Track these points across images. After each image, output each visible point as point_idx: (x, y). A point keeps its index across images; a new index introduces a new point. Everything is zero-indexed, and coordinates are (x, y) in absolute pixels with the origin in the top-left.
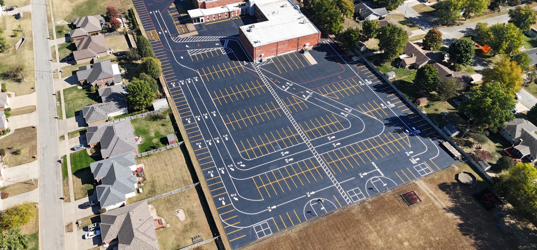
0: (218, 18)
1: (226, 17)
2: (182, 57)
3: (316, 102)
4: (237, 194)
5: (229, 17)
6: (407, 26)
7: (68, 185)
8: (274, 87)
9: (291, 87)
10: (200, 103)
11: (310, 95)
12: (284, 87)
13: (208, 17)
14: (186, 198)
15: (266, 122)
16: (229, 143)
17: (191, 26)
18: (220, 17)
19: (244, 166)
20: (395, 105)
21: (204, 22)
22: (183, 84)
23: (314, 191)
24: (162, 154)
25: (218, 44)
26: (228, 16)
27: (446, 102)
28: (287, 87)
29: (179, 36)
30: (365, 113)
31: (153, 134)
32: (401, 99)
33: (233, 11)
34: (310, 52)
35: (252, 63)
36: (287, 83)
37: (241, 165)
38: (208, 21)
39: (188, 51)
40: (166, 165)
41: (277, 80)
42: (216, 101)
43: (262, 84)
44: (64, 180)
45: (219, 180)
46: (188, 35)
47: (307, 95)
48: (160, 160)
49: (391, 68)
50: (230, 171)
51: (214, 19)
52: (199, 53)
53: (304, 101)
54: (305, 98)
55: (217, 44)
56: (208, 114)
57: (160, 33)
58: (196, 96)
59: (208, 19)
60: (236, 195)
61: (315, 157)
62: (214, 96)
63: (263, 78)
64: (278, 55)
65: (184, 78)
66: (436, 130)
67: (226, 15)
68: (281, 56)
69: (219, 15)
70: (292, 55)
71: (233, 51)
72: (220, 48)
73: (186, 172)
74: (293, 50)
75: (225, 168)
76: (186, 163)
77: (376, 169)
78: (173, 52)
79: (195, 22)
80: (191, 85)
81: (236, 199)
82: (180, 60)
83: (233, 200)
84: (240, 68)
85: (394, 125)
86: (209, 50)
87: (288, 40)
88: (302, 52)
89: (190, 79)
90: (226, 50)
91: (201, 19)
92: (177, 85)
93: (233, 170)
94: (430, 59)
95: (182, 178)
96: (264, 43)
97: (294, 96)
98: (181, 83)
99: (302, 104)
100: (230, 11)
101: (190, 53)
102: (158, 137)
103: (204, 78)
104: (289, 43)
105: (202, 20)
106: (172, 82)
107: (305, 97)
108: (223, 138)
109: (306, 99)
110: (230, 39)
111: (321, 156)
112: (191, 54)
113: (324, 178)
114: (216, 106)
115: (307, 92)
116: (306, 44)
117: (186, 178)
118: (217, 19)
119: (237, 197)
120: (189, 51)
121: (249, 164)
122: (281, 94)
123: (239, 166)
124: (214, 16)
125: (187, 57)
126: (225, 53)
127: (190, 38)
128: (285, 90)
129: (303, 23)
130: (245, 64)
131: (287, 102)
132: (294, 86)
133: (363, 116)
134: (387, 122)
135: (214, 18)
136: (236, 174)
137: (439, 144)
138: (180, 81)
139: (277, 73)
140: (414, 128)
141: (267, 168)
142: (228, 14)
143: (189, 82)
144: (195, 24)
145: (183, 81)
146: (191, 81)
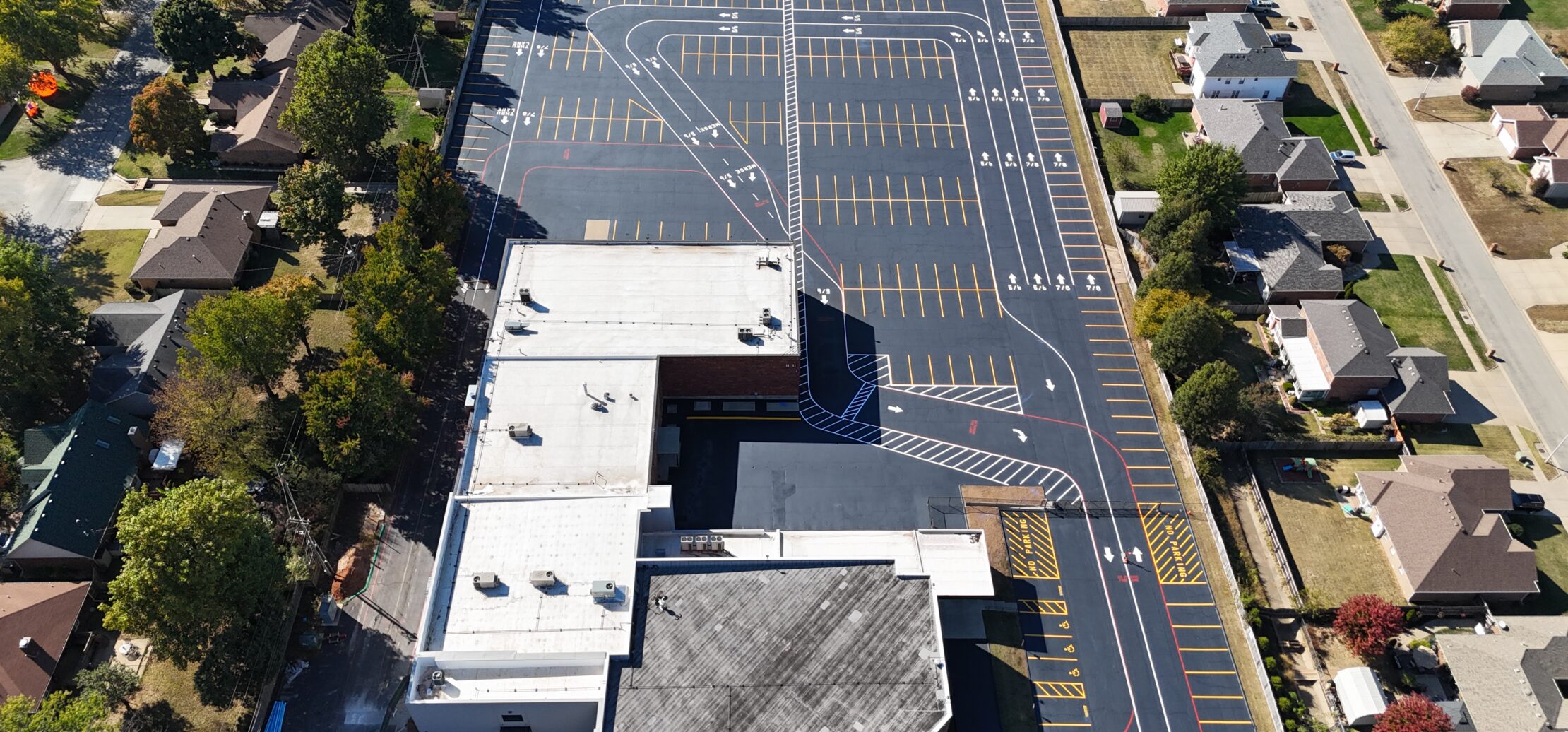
2: (1050, 386)
3: (698, 107)
7: (1339, 91)
8: (781, 187)
9: (731, 170)
10: (1019, 202)
11: (696, 132)
12: (752, 177)
16: (969, 81)
19: (954, 34)
20: (511, 44)
22: (1061, 278)
25: (890, 408)
28: (741, 175)
29: (1050, 502)
30: (602, 51)
31: (1157, 149)
36: (733, 185)
39: (1021, 412)
41: (757, 205)
42: (970, 194)
43: (809, 209)
44: (1352, 103)
45: (1014, 25)
46: (1007, 494)
47: (705, 138)
50: (985, 33)
52: (981, 387)
53: (725, 121)
54: (719, 129)
55: (898, 410)
57: (1137, 553)
61: (792, 9)
62: (972, 209)
63: (794, 229)
65: (1052, 297)
71: (848, 356)
72: (891, 385)
73: (1080, 53)
75: (996, 41)
78: (1083, 423)
80: (1035, 267)
84: (852, 281)
86: (935, 392)
89: (1035, 288)
90: (870, 370)
92: (1082, 280)
93: (979, 33)
97: (742, 143)
98: (1067, 282)
99: (739, 115)
101: (1015, 400)
102: (1143, 140)
103: (985, 281)
106: (1096, 294)
107: (715, 131)
108: (981, 97)
109: (718, 124)
110: (835, 419)
111: (781, 6)
112: (1013, 391)
115: (696, 142)
120: (1017, 409)
122: (772, 156)
123: (964, 35)
125: (1030, 383)
126: (883, 356)
127: (1002, 478)
128: (753, 166)
130: (828, 291)
131: (774, 133)
132: (718, 169)
136: (974, 26)
138: (1068, 288)
141: (905, 19)
143: (1038, 278)
145: (1058, 287)
146: (1033, 282)
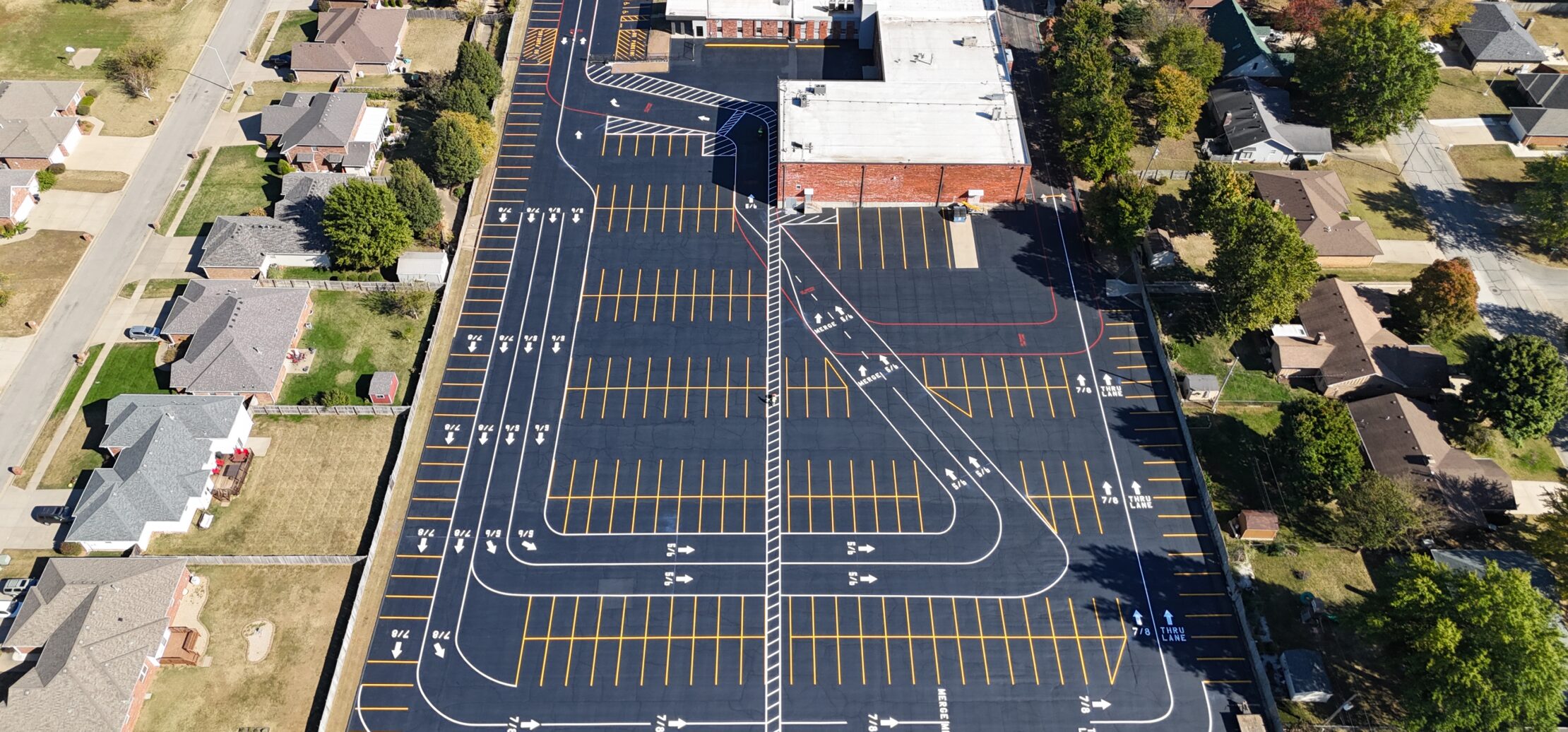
0: (751, 33)
1: (780, 34)
2: (579, 135)
3: (890, 404)
4: (452, 636)
5: (790, 38)
6: (1388, 217)
7: (51, 436)
8: (788, 308)
9: (841, 326)
10: (540, 294)
11: (885, 372)
12: (818, 318)
13: (719, 24)
14: (308, 593)
15: (690, 421)
16: (538, 456)
17: (660, 42)
18: (760, 31)
19: (531, 547)
20: (1153, 502)
21: (705, 36)
22: (531, 219)
23: (686, 720)
24: (336, 425)
25: (708, 119)
26: (787, 35)
27: (1359, 554)
28: (831, 320)
29: (610, 64)
30: (1028, 498)
31: (350, 356)
32: (1192, 489)
33: (806, 22)
34: (978, 221)
35: (769, 208)
36: (838, 309)
37: (525, 544)
38: (719, 35)
39: (609, 117)
40: (323, 466)
41: (813, 289)
42: (589, 304)
43: (759, 286)
44: (52, 416)
45: (432, 567)
46: (637, 68)
47: (874, 366)
48: (320, 442)
49: (1225, 361)
50: (483, 546)
51: (739, 35)
52: (634, 134)
53: (853, 388)
54: (859, 378)
55: (702, 118)
56: (540, 339)
57: (564, 41)
58: (544, 273)
59: (721, 30)
60: (446, 637)
61: (767, 596)
62: (593, 287)
63: (776, 265)
64: (866, 205)
65: (546, 204)
66: (1246, 653)
67: (781, 31)
68: (873, 211)
69: (758, 25)
70: (911, 214)
71: (735, 154)
72: (704, 134)
73: (362, 507)
74: (923, 200)
75: (474, 533)
76: (380, 478)
77: (939, 719)
78: (565, 110)
79: (679, 31)
80: (551, 232)
81: (440, 652)
82: (567, 139)
83: (430, 650)
84: (725, 216)
85: (1106, 581)
86: (671, 130)
87: (906, 166)
88: (949, 215)
89: (559, 210)
90: (720, 145)
91: (695, 24)
92: (513, 218)
93: (492, 548)
94: (1379, 373)
95: (339, 522)
96: (823, 156)
97: (832, 359)
98: (527, 215)
99: (837, 396)
100: (796, 19)
101: (610, 125)
102: (361, 367)
103: (602, 216)
104: (908, 176)
105: (700, 30)
106: (505, 206)
107: (863, 374)
108: (532, 430)
109: (860, 384)
110: (750, 111)
111: (785, 601)
112: (609, 131)
113: (745, 685)
114: (577, 320)
115: (883, 359)
116: (971, 193)
117: (348, 528)
118: (748, 35)
119: (449, 645)
120: (610, 120)
121: (550, 547)
122: (796, 339)
123: (516, 541)
124: (739, 25)
125: (594, 136)
126: (710, 154)
127: (637, 78)
128: (817, 331)
129: (990, 117)
130: (747, 206)
131: (795, 375)
132: (855, 326)
133: (1014, 508)
134: (1088, 559)
135: (741, 30)
136: (494, 566)
137: (1228, 710)
138: (529, 210)
139: (827, 264)
140: (1168, 615)
141: (592, 580)
142: (787, 27)
143: (553, 219)
144: (676, 36)
145: (538, 211)
146: (559, 216)
